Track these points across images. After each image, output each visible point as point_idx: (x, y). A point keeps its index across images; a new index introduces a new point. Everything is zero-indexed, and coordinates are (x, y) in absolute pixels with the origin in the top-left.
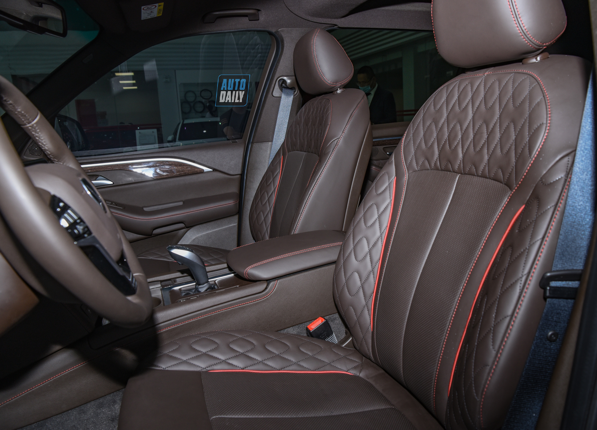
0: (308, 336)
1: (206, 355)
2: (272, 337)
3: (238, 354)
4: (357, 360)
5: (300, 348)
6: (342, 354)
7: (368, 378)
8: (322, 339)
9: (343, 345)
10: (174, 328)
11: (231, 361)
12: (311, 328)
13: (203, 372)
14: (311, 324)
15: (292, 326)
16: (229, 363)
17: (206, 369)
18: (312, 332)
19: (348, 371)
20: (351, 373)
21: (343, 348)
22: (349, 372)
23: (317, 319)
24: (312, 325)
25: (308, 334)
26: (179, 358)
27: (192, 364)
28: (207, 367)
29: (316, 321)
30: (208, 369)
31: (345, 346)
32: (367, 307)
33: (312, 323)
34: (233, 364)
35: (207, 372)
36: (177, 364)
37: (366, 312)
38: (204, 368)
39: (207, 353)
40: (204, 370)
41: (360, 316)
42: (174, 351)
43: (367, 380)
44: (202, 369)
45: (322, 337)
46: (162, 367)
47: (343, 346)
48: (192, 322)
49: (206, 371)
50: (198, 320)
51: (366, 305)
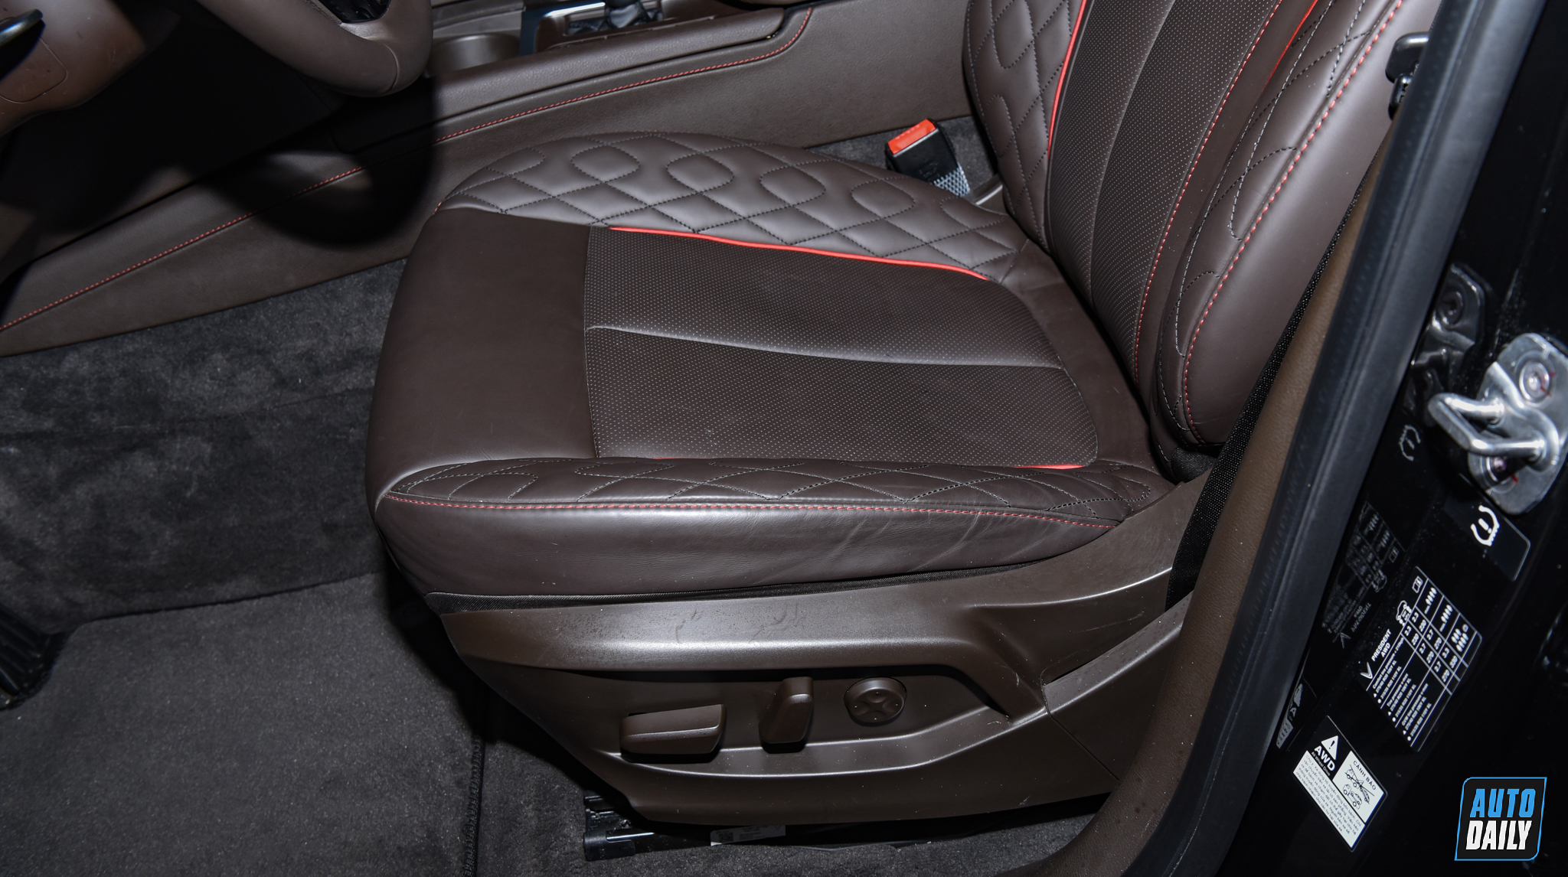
0: (889, 168)
1: (605, 187)
2: (783, 159)
3: (686, 193)
4: (1005, 243)
5: (854, 196)
6: (968, 223)
7: (1022, 292)
8: (926, 180)
9: (977, 201)
10: (535, 117)
11: (667, 210)
12: (897, 148)
13: (595, 227)
14: (898, 138)
15: (852, 138)
16: (663, 214)
17: (605, 222)
18: (899, 157)
19: (975, 269)
20: (981, 274)
21: (976, 208)
22: (977, 272)
23: (918, 126)
24: (902, 138)
25: (890, 163)
26: (540, 191)
27: (572, 206)
28: (608, 218)
29: (913, 129)
30: (611, 222)
31: (982, 205)
32: (1042, 101)
33: (903, 135)
34: (672, 218)
35: (607, 230)
36: (535, 202)
37: (1040, 115)
38: (600, 219)
39: (610, 184)
40: (600, 224)
41: (1024, 126)
42: (529, 172)
43: (1019, 295)
44: (594, 220)
45: (925, 173)
46: (497, 208)
47: (979, 203)
48: (582, 103)
49: (605, 228)
50: (596, 100)
51: (1041, 95)
